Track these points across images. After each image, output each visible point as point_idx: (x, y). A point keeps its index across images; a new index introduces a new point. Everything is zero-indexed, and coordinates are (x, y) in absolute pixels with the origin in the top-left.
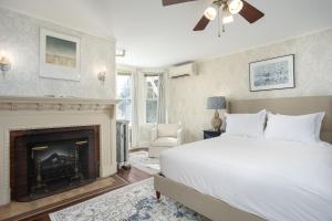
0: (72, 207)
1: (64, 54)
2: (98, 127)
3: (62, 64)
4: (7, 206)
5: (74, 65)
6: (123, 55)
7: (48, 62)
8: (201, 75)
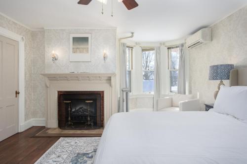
0: (71, 138)
1: (82, 46)
2: (103, 92)
3: (80, 52)
4: (55, 129)
5: (88, 52)
6: (132, 37)
7: (74, 52)
8: (214, 41)
